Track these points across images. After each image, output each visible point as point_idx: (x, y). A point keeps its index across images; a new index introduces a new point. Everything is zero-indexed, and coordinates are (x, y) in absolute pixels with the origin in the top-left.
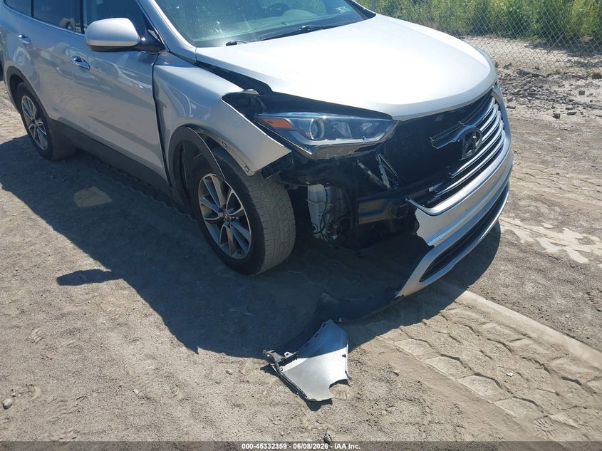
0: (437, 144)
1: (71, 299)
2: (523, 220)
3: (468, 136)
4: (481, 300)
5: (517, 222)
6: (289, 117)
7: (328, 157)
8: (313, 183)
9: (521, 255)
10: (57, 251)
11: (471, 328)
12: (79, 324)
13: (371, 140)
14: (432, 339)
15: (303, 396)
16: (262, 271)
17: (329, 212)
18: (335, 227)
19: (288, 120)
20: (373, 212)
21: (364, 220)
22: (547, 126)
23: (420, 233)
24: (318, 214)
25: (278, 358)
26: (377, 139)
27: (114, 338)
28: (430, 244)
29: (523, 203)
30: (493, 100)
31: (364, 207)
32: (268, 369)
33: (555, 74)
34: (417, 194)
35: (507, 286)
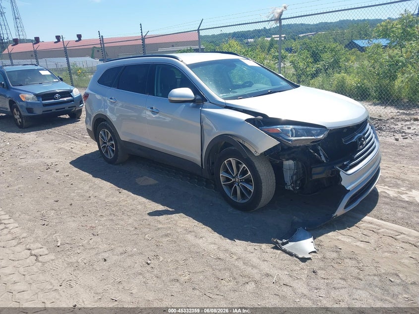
0: (346, 142)
1: (160, 222)
2: (389, 187)
3: (360, 138)
4: (375, 220)
5: (386, 187)
6: (279, 128)
7: (298, 145)
8: (287, 160)
9: (392, 201)
10: (140, 203)
11: (373, 231)
12: (169, 232)
13: (318, 137)
14: (355, 235)
15: (297, 257)
16: (258, 207)
17: (295, 174)
18: (298, 182)
19: (278, 129)
20: (319, 173)
21: (315, 177)
22: (392, 144)
23: (343, 183)
24: (289, 176)
25: (280, 242)
26: (321, 136)
27: (190, 237)
28: (348, 189)
29: (387, 180)
30: (368, 124)
31: (315, 170)
32: (276, 248)
33: (391, 119)
34: (341, 165)
35: (388, 214)
